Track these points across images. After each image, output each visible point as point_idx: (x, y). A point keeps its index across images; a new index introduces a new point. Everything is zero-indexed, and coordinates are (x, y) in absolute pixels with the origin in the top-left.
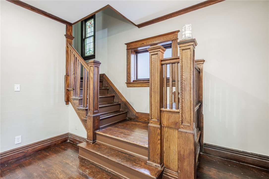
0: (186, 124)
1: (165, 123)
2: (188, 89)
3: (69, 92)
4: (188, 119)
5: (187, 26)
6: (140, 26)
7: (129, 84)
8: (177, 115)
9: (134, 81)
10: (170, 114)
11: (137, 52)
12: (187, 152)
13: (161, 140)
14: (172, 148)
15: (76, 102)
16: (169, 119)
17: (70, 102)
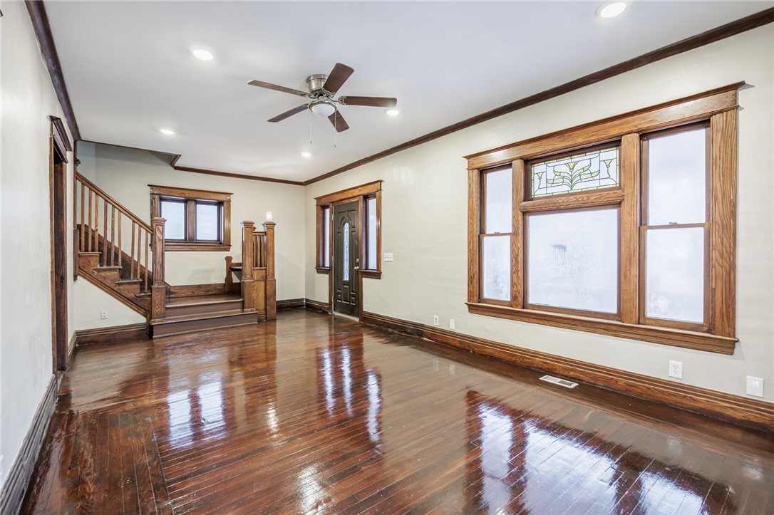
0: (271, 275)
1: (255, 278)
2: (271, 253)
3: (83, 259)
4: (271, 272)
8: (264, 271)
10: (259, 271)
11: (161, 199)
14: (260, 295)
15: (108, 273)
16: (258, 275)
17: (79, 277)
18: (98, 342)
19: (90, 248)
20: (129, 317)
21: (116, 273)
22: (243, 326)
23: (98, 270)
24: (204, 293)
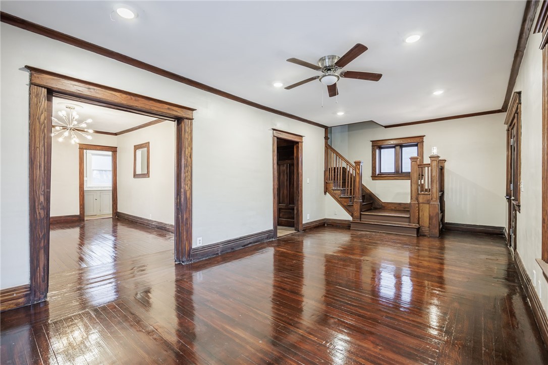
0: (434, 200)
1: (421, 201)
2: (435, 181)
3: (328, 184)
4: (435, 197)
5: (435, 147)
6: (386, 127)
7: (375, 177)
8: (429, 196)
9: (378, 175)
10: (424, 195)
11: (380, 148)
12: (434, 214)
13: (419, 210)
14: (425, 215)
15: (337, 192)
16: (423, 199)
17: (327, 193)
18: (333, 225)
19: (330, 179)
20: (345, 216)
21: (340, 192)
22: (403, 235)
23: (333, 190)
24: (402, 209)
